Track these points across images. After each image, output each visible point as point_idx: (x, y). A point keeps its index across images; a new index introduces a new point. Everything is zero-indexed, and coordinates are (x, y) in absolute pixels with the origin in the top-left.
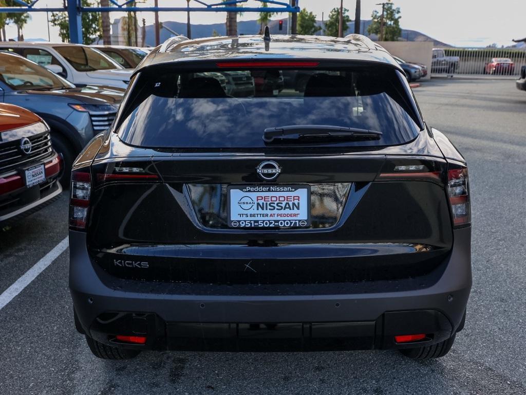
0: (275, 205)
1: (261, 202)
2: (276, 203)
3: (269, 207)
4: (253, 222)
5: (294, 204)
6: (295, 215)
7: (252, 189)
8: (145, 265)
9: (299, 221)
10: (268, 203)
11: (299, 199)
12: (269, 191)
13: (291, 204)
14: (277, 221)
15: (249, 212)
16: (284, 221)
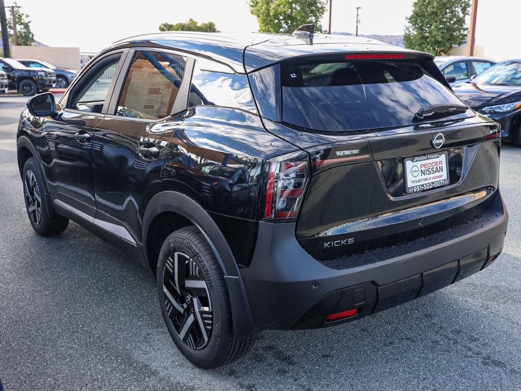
0: (430, 170)
1: (423, 169)
2: (431, 168)
3: (428, 173)
4: (420, 186)
5: (440, 167)
6: (441, 176)
7: (418, 159)
8: (351, 240)
9: (444, 180)
10: (427, 169)
11: (441, 163)
12: (427, 159)
13: (438, 167)
14: (433, 183)
15: (417, 179)
16: (437, 182)
